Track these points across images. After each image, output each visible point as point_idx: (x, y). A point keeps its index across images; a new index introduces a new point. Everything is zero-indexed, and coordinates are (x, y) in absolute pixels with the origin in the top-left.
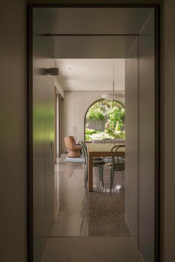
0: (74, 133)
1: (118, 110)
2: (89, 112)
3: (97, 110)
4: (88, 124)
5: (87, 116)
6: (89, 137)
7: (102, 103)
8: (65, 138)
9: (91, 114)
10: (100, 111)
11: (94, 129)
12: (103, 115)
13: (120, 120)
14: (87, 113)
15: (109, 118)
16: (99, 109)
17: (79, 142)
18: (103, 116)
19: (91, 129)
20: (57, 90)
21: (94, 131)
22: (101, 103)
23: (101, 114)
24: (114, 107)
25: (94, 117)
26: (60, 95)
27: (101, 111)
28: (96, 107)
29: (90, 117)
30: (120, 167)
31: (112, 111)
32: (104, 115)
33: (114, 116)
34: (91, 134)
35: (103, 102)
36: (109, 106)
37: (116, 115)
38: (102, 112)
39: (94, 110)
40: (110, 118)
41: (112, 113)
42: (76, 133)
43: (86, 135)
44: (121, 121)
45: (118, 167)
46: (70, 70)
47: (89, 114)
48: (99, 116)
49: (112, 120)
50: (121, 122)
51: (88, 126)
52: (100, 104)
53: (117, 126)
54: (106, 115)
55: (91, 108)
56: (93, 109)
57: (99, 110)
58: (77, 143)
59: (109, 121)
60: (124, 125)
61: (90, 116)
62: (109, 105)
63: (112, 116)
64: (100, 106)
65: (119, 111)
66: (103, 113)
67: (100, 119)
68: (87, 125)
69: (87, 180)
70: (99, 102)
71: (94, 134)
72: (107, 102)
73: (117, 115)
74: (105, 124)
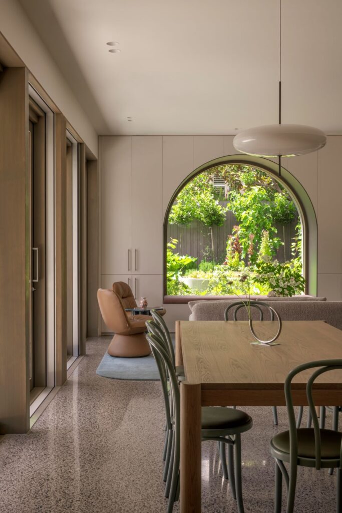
0: (130, 272)
1: (264, 196)
2: (177, 203)
3: (203, 196)
4: (175, 241)
5: (171, 216)
6: (177, 284)
7: (217, 176)
8: (100, 290)
9: (183, 210)
10: (211, 201)
11: (192, 255)
12: (221, 212)
13: (273, 229)
14: (173, 207)
15: (238, 223)
16: (208, 194)
17: (145, 305)
18: (221, 216)
19: (182, 253)
20: (68, 127)
21: (192, 262)
22: (212, 176)
23: (214, 210)
24: (254, 187)
25: (193, 217)
26: (81, 145)
27: (215, 199)
28: (200, 187)
29: (180, 217)
30: (323, 453)
31: (248, 201)
32: (223, 211)
33: (253, 216)
34: (184, 269)
35: (219, 172)
36: (237, 186)
37: (259, 213)
38: (217, 202)
39: (192, 198)
40: (241, 222)
41: (247, 208)
42: (136, 273)
43: (169, 274)
44: (276, 232)
45: (316, 453)
46: (110, 51)
47: (178, 209)
48: (208, 216)
49: (248, 228)
50: (273, 232)
51: (174, 247)
52: (211, 179)
53: (263, 246)
54: (229, 213)
55: (183, 191)
56: (191, 192)
57: (206, 197)
58: (140, 304)
59: (239, 230)
60: (283, 244)
61: (182, 216)
62: (236, 180)
63: (248, 216)
64: (212, 186)
65: (267, 200)
66: (220, 207)
67: (212, 225)
68: (173, 243)
69: (175, 498)
70: (206, 173)
71: (192, 273)
72: (232, 173)
73: (262, 212)
74: (227, 239)
